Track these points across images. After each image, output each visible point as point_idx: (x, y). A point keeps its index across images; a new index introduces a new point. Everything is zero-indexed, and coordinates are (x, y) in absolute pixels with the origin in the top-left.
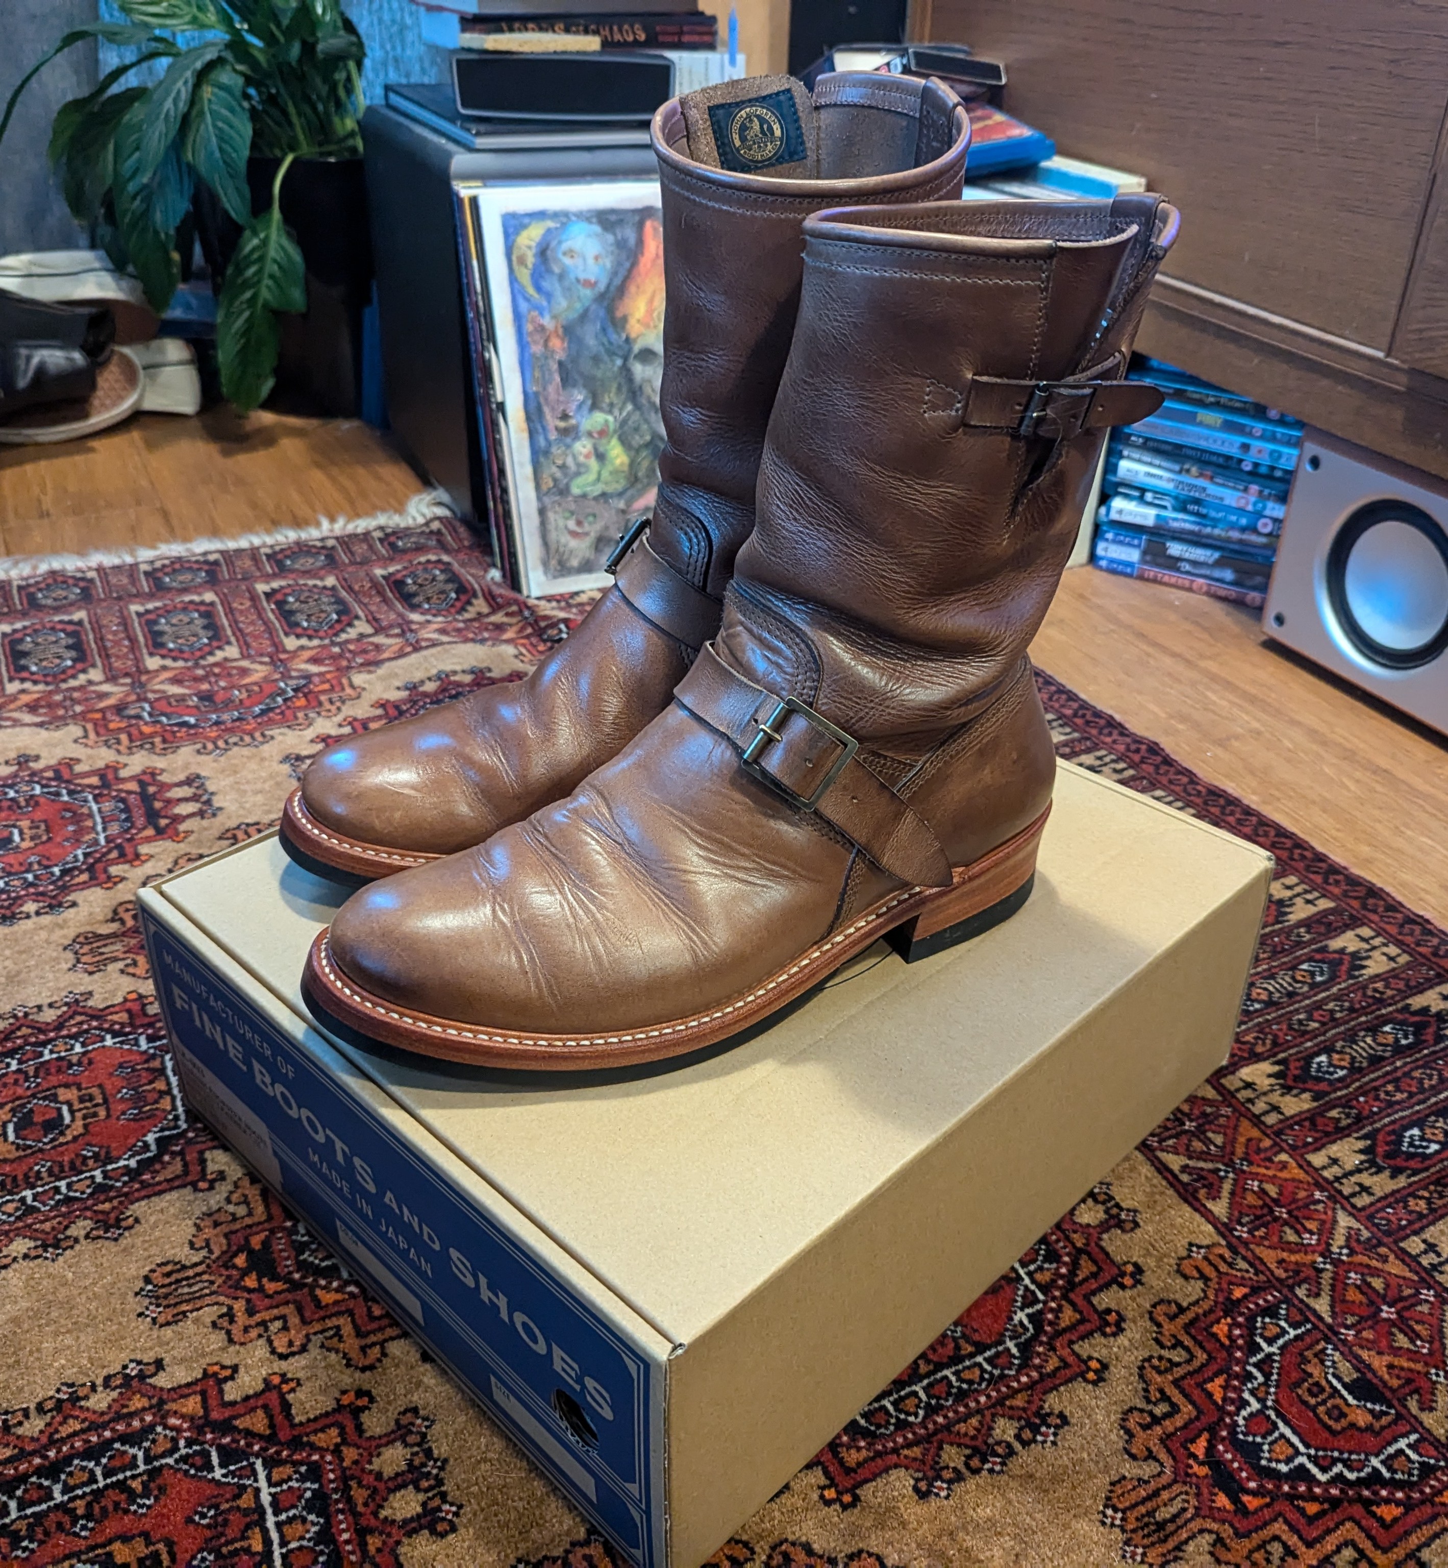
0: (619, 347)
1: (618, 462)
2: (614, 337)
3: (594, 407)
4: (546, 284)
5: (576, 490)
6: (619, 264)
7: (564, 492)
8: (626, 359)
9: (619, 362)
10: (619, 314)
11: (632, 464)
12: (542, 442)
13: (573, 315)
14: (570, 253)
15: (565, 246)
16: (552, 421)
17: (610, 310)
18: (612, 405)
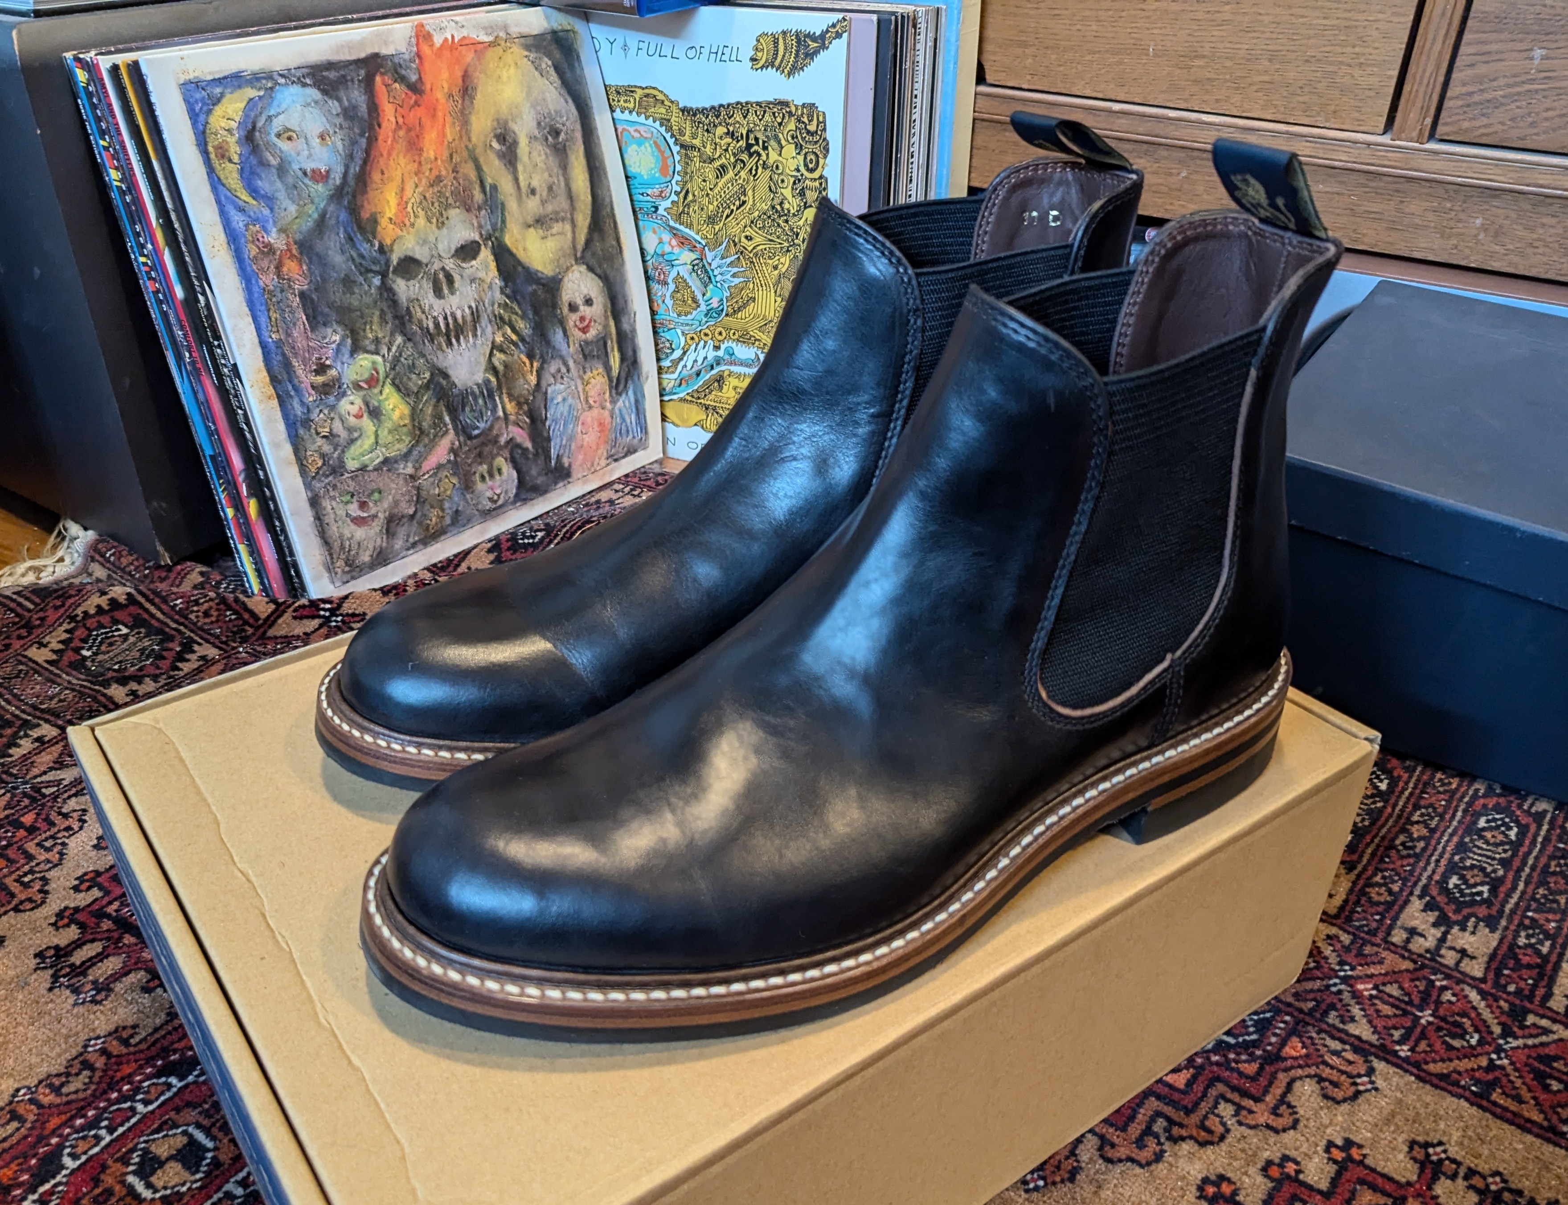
0: (375, 261)
1: (396, 415)
2: (364, 247)
3: (356, 348)
4: (262, 184)
5: (352, 464)
6: (354, 143)
7: (337, 469)
8: (384, 275)
9: (377, 281)
10: (365, 215)
11: (414, 414)
12: (299, 410)
13: (308, 224)
14: (287, 134)
15: (277, 124)
16: (306, 378)
17: (354, 211)
18: (377, 341)
